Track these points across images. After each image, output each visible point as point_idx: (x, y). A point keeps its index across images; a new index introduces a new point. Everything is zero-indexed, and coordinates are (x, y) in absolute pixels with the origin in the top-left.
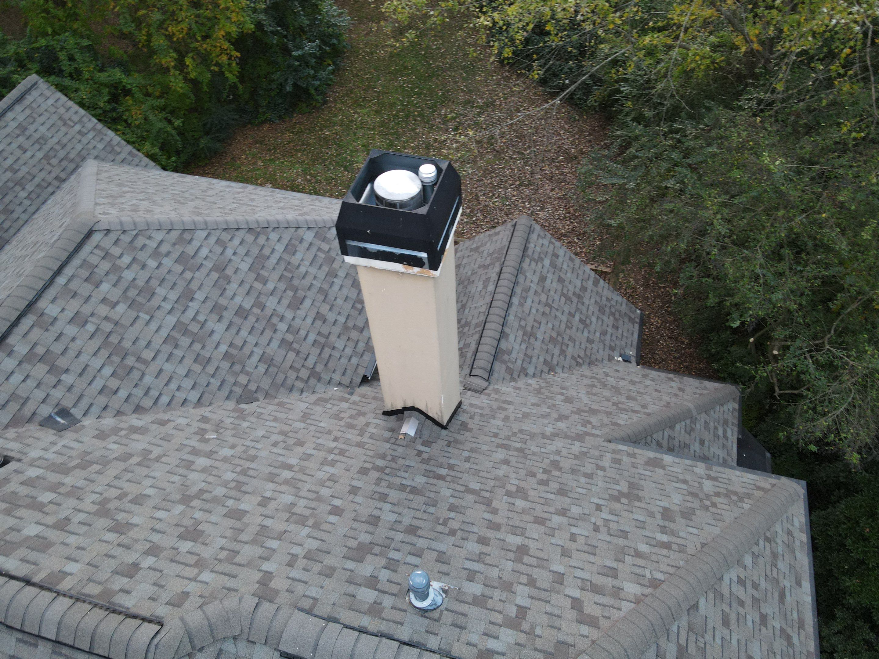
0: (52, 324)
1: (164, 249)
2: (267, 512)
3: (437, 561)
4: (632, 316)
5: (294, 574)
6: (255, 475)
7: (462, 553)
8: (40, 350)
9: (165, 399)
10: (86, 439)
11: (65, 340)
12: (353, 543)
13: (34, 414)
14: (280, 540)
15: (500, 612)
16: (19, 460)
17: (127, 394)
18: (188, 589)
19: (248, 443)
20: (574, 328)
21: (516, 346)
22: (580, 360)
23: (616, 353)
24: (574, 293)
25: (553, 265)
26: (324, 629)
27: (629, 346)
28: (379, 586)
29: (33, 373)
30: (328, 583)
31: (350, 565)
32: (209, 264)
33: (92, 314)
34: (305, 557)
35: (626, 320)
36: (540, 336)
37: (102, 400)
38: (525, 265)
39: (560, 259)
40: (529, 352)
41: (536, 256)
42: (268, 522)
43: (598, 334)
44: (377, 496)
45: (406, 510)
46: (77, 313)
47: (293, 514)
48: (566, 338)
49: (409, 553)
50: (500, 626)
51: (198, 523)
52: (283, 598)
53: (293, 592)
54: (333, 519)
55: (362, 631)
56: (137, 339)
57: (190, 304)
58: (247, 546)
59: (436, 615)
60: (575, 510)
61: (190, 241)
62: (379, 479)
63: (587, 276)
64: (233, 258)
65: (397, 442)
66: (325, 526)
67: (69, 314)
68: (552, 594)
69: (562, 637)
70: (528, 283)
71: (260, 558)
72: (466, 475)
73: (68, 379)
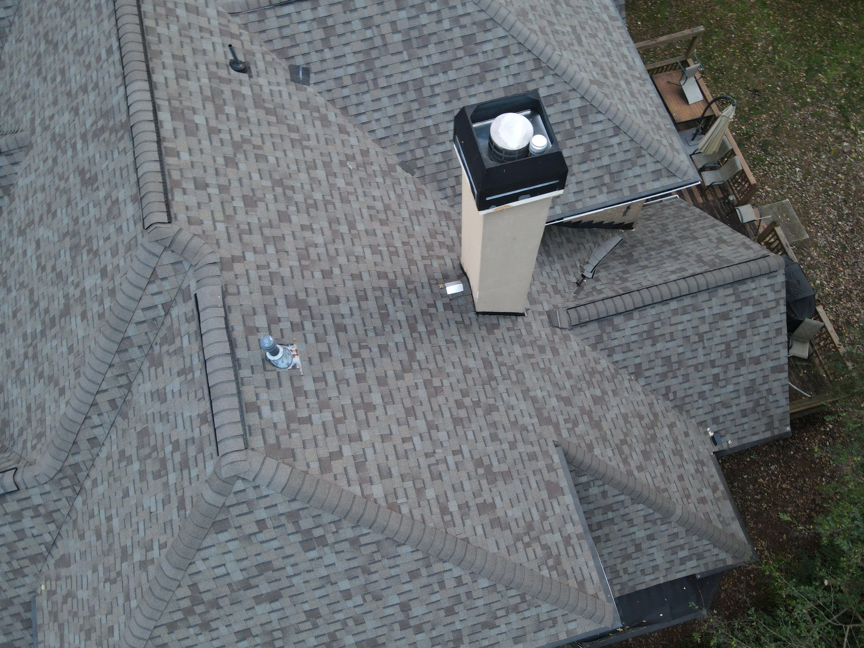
0: (351, 11)
1: (465, 21)
2: (298, 234)
3: (320, 354)
4: (776, 424)
5: (253, 274)
6: (330, 210)
7: (339, 367)
8: (330, 22)
9: (364, 119)
10: (295, 99)
11: (349, 28)
12: (302, 296)
13: (293, 57)
14: (277, 252)
15: (297, 406)
16: (251, 77)
17: (347, 94)
18: (205, 222)
19: (360, 191)
20: (701, 374)
21: (628, 332)
22: (671, 396)
23: (715, 428)
24: (740, 355)
25: (751, 318)
26: (217, 307)
27: (736, 436)
28: (273, 326)
29: (313, 32)
30: (257, 296)
31: (281, 302)
32: (481, 58)
33: (378, 26)
34: (270, 273)
35: (765, 420)
36: (659, 346)
37: (332, 84)
38: (721, 292)
39: (766, 321)
40: (633, 346)
41: (744, 296)
42: (289, 238)
43: (718, 399)
44: (362, 294)
45: (360, 318)
46: (371, 17)
47: (306, 249)
48: (682, 371)
49: (315, 334)
50: (285, 410)
51: (262, 200)
52: (228, 275)
53: (236, 278)
54: (318, 275)
55: (228, 329)
56: (386, 66)
57: (441, 74)
58: (259, 236)
59: (269, 367)
60: (442, 436)
61: (486, 31)
62: (381, 289)
63: (775, 356)
64: (503, 69)
65: (433, 286)
66: (307, 274)
67: (366, 13)
68: (336, 437)
69: (299, 452)
70: (705, 305)
71: (254, 248)
72: (429, 346)
73: (328, 54)
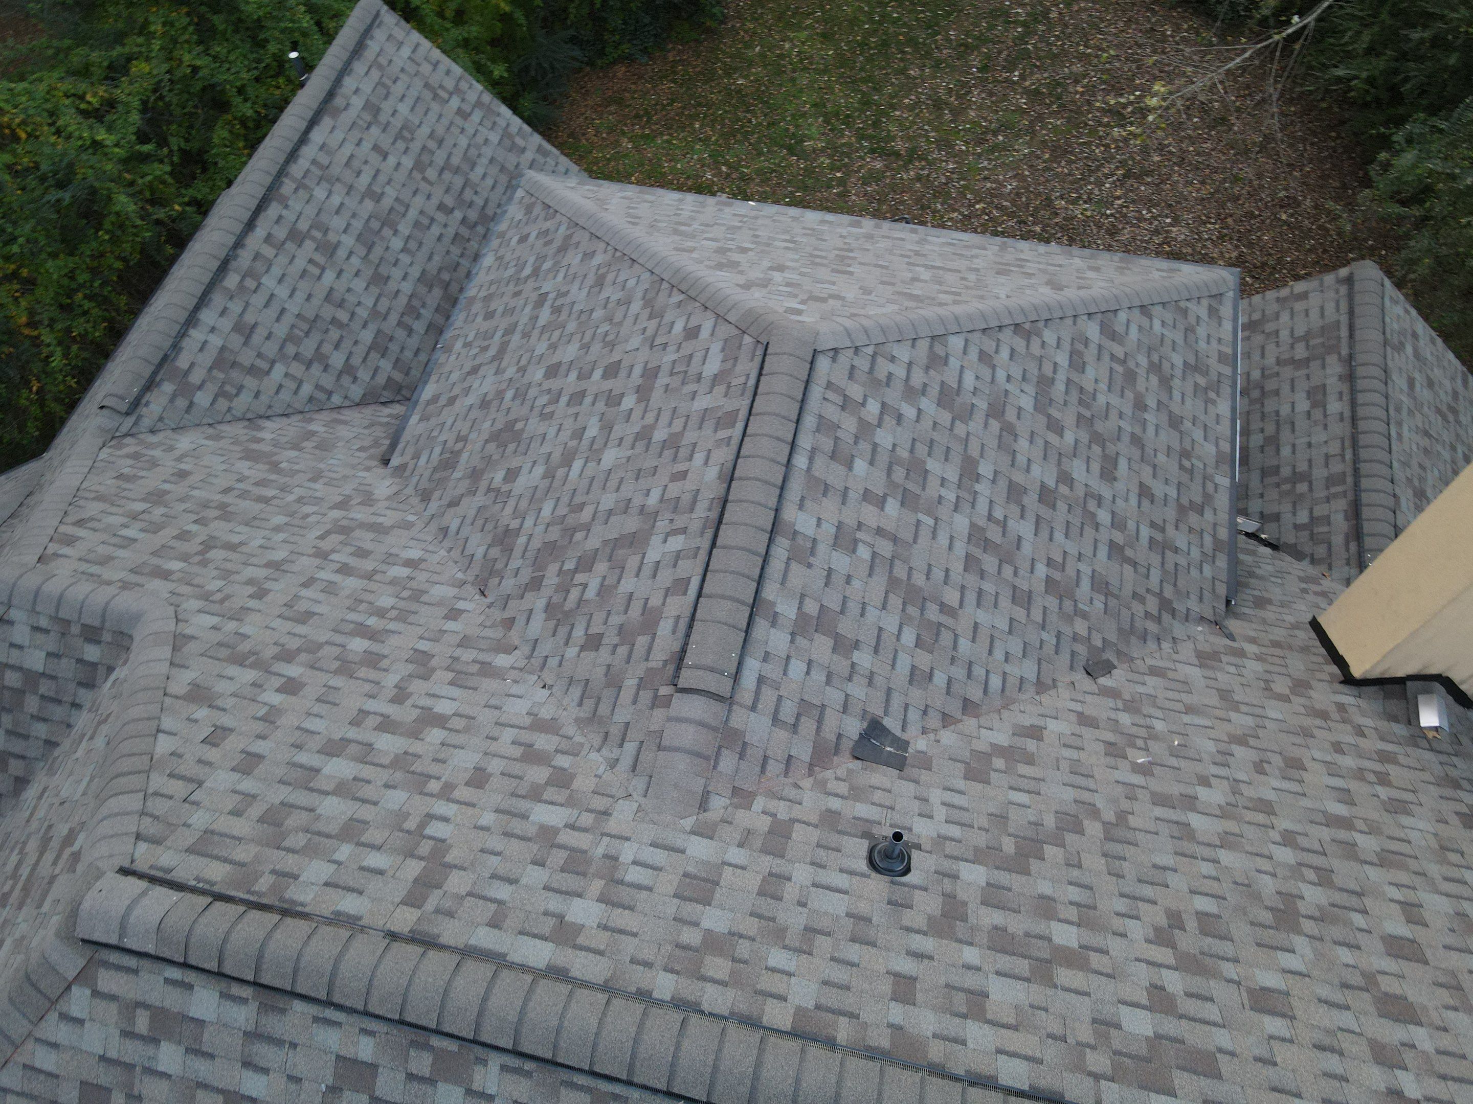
0: (813, 552)
1: (917, 379)
8: (812, 608)
9: (995, 682)
10: (960, 784)
11: (838, 581)
13: (840, 736)
16: (917, 846)
17: (945, 678)
19: (1218, 771)
24: (1448, 406)
25: (1417, 355)
29: (814, 656)
32: (982, 405)
33: (860, 525)
37: (918, 696)
38: (1390, 360)
39: (1422, 342)
41: (1396, 340)
46: (840, 526)
56: (929, 566)
57: (978, 487)
61: (946, 360)
63: (1453, 369)
67: (829, 529)
70: (1399, 395)
73: (863, 659)
